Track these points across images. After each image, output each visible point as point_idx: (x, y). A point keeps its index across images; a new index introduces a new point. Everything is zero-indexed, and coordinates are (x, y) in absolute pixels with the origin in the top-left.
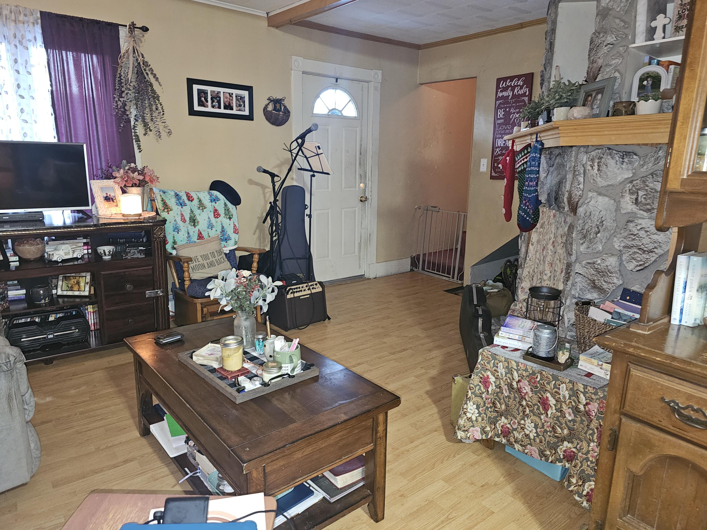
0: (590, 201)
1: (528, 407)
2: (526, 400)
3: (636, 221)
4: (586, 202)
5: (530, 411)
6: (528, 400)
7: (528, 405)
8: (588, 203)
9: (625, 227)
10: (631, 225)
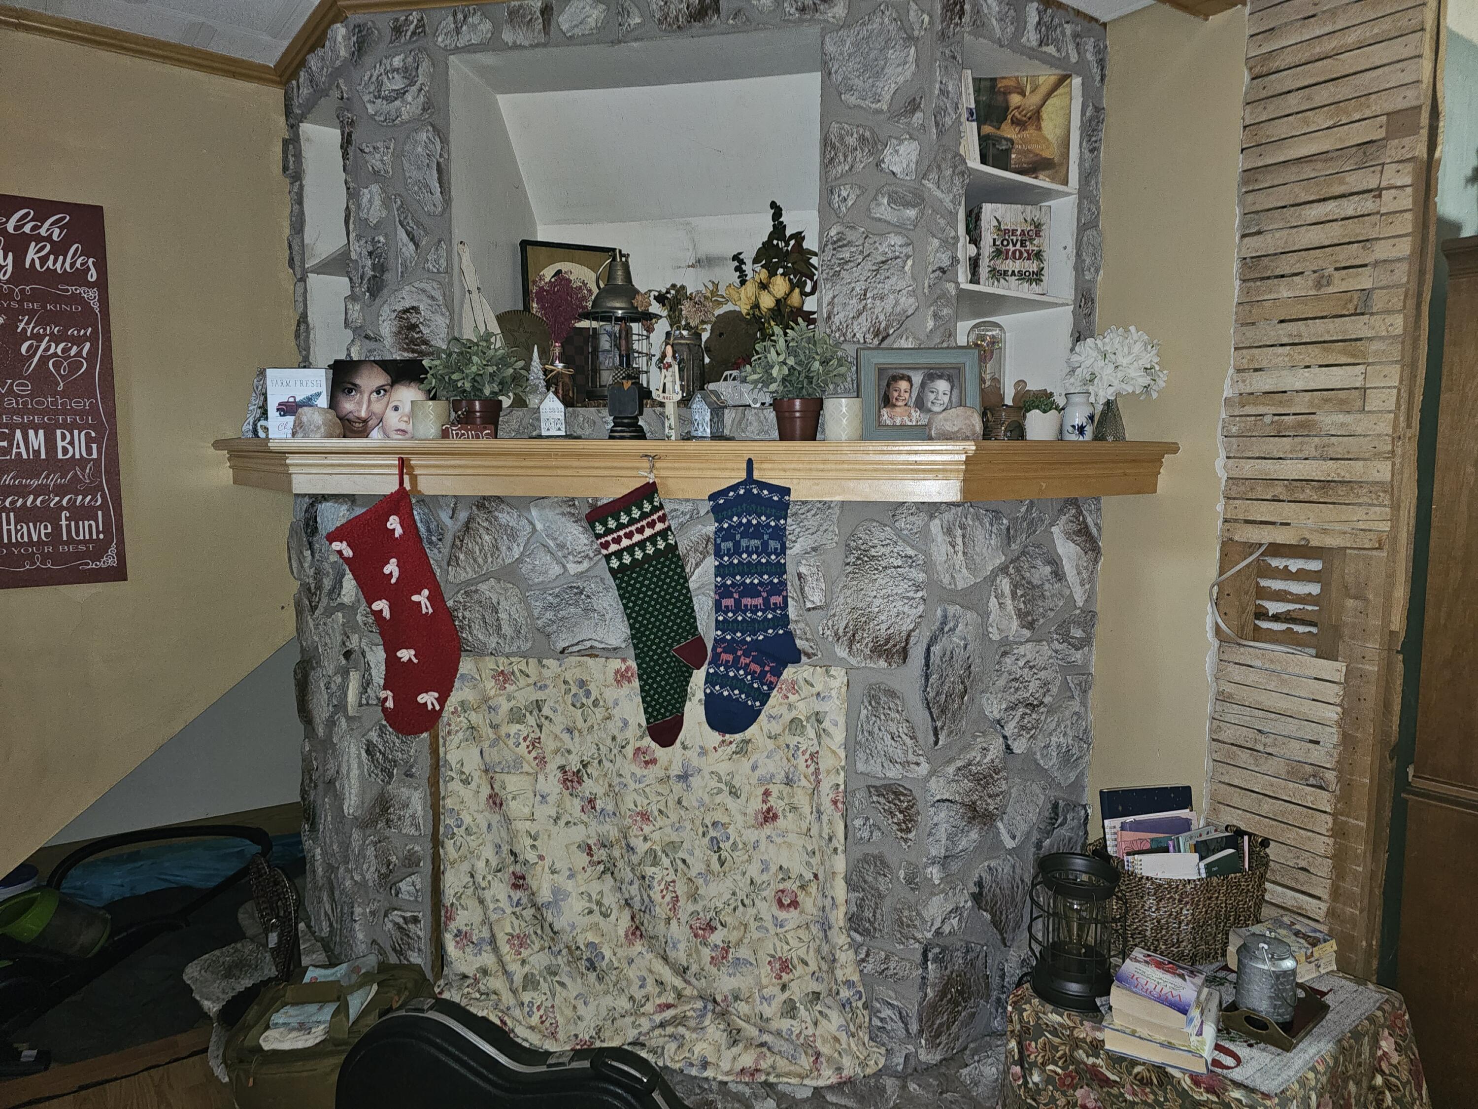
0: (956, 626)
1: (1390, 1090)
2: (1383, 1073)
3: (1016, 651)
4: (946, 629)
5: (1394, 1099)
6: (1387, 1072)
7: (1388, 1085)
8: (950, 630)
9: (997, 667)
10: (1008, 660)
